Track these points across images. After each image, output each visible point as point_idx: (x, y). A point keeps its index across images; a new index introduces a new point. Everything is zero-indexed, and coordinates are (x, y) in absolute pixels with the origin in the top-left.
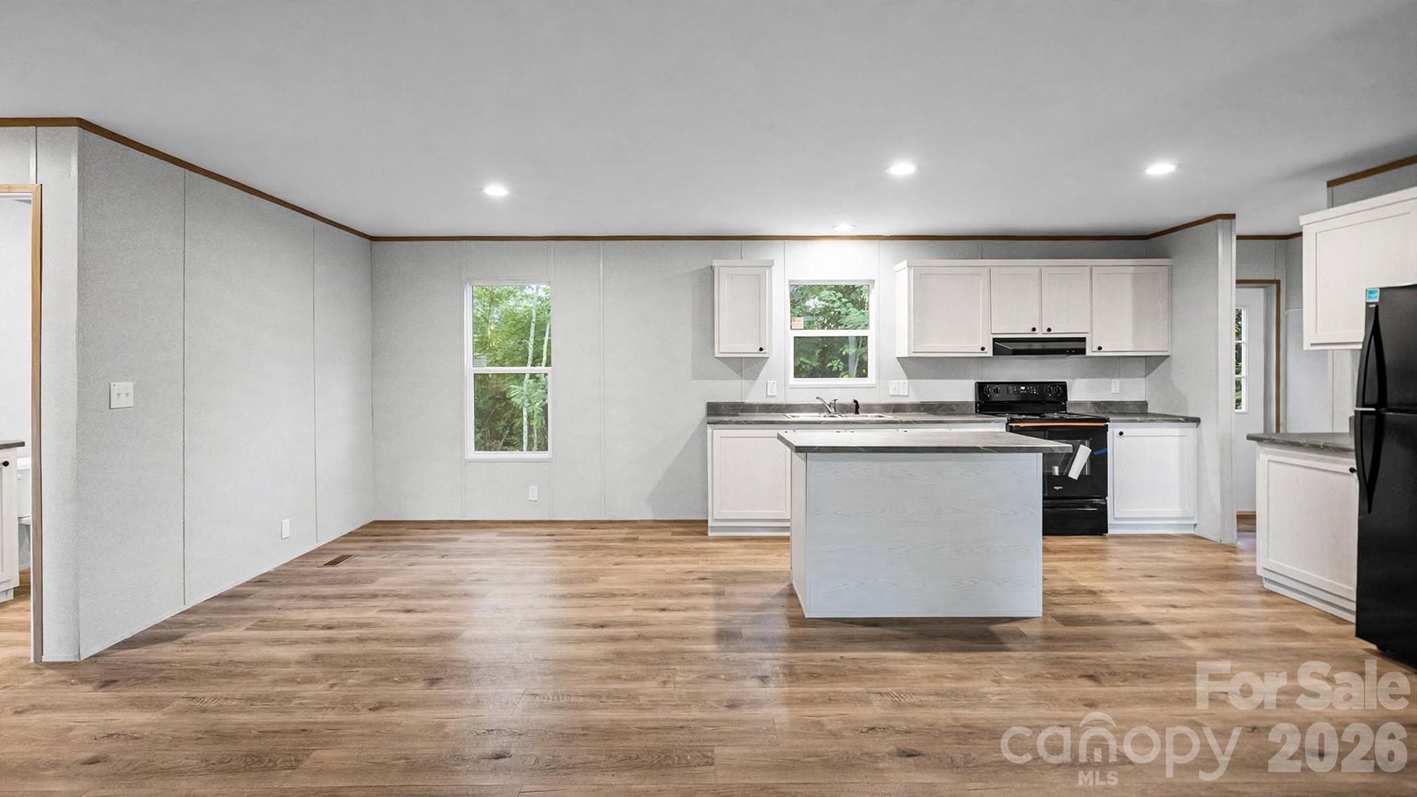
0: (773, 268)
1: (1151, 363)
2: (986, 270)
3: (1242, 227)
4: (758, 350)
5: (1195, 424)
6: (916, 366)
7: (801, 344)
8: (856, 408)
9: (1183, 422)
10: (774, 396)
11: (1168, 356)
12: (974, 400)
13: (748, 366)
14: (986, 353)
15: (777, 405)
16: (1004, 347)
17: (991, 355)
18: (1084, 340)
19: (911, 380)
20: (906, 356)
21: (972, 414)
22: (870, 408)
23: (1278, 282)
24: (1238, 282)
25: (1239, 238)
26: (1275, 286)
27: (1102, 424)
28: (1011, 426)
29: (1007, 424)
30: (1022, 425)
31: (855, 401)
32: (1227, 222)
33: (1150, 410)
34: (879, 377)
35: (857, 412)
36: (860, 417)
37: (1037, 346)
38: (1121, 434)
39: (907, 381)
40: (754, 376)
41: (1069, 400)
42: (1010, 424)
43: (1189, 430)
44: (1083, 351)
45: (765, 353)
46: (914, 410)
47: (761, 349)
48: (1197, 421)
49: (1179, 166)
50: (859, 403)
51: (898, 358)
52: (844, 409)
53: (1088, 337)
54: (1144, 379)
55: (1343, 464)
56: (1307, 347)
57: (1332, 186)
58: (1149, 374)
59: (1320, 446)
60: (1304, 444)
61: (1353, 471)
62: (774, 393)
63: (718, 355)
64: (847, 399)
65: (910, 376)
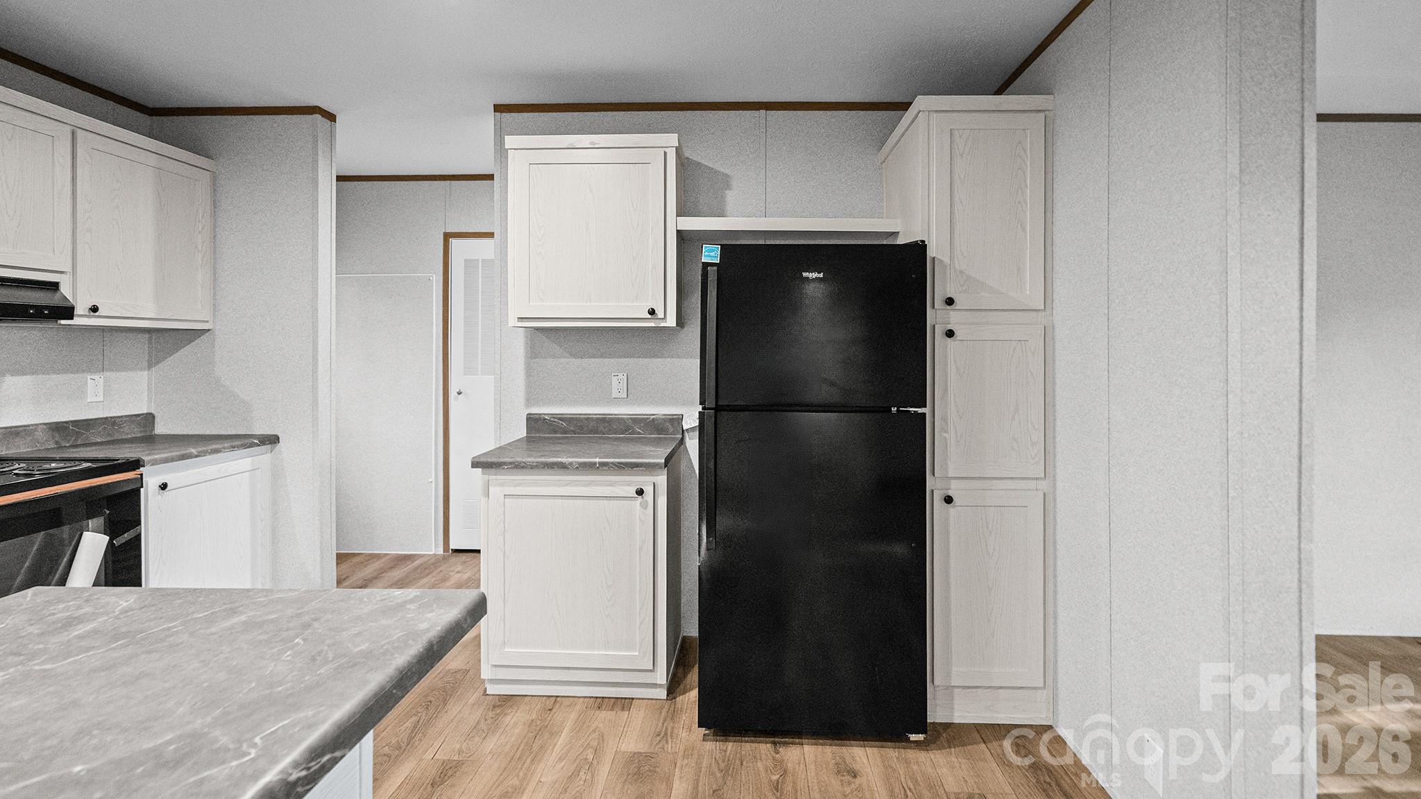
5: (268, 447)
9: (258, 445)
11: (205, 331)
18: (54, 288)
27: (130, 475)
32: (328, 124)
33: (160, 429)
38: (164, 487)
43: (261, 458)
48: (273, 440)
53: (64, 282)
54: (146, 373)
55: (625, 485)
56: (513, 322)
57: (502, 112)
58: (157, 363)
59: (595, 463)
60: (571, 464)
61: (640, 492)
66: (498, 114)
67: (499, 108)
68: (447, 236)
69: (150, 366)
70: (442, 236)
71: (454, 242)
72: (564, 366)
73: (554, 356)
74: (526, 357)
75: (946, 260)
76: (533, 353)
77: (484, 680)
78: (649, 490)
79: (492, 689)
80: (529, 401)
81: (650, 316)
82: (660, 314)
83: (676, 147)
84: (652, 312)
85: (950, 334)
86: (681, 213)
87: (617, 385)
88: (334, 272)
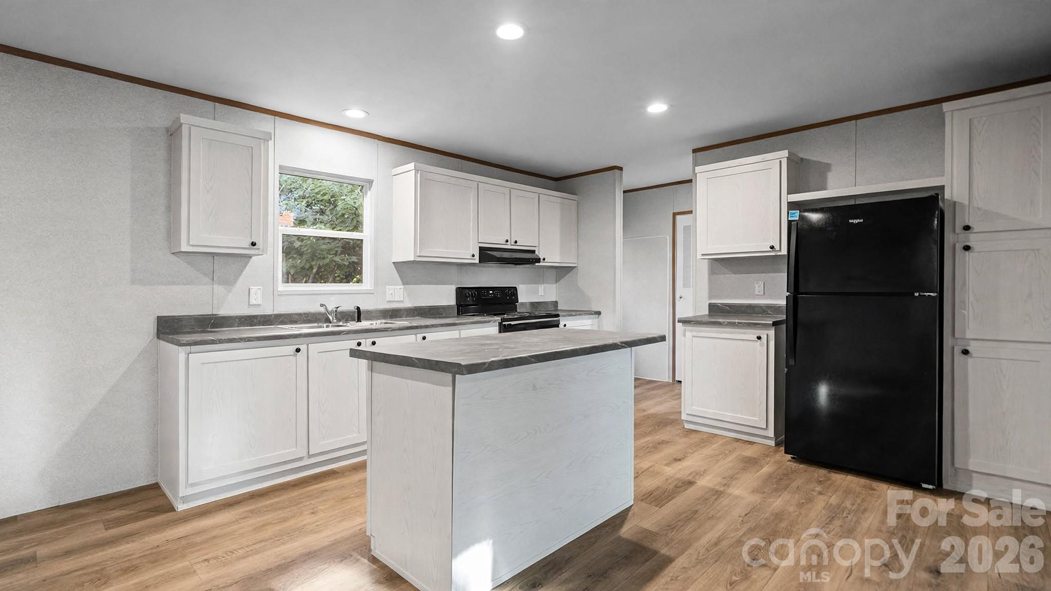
1: (562, 271)
2: (474, 185)
4: (247, 244)
5: (597, 315)
6: (410, 272)
8: (359, 315)
9: (594, 314)
10: (258, 306)
11: (576, 267)
12: (454, 303)
13: (222, 267)
14: (474, 259)
15: (262, 316)
16: (487, 255)
17: (478, 262)
18: (535, 251)
19: (407, 286)
21: (454, 317)
22: (371, 315)
27: (557, 319)
28: (505, 325)
29: (500, 324)
30: (513, 323)
31: (358, 308)
32: (619, 171)
33: (569, 309)
34: (376, 283)
35: (360, 320)
36: (365, 324)
38: (565, 325)
39: (402, 287)
40: (233, 280)
41: (519, 301)
42: (504, 323)
43: (595, 319)
44: (536, 261)
45: (258, 249)
46: (408, 315)
47: (253, 244)
48: (599, 313)
49: (671, 106)
50: (361, 309)
51: (393, 263)
52: (344, 316)
53: (538, 249)
54: (555, 285)
55: (751, 334)
56: (699, 257)
57: (696, 152)
58: (559, 281)
59: (736, 322)
60: (724, 322)
61: (759, 338)
62: (259, 302)
63: (184, 248)
64: (348, 306)
65: (405, 283)
66: (695, 154)
67: (695, 151)
68: (675, 215)
69: (556, 282)
70: (672, 215)
71: (678, 217)
72: (729, 278)
73: (724, 274)
74: (709, 274)
75: (967, 203)
76: (712, 272)
77: (683, 420)
78: (764, 337)
79: (687, 426)
80: (710, 297)
81: (771, 250)
82: (777, 248)
83: (787, 158)
84: (772, 247)
85: (967, 248)
86: (790, 192)
87: (758, 288)
88: (622, 238)
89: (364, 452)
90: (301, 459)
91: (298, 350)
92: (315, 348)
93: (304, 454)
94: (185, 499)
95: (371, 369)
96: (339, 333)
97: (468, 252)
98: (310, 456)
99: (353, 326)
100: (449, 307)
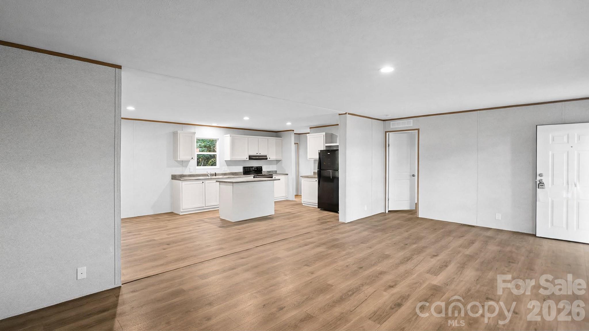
0: (195, 134)
1: (278, 161)
2: (247, 138)
3: (295, 132)
4: (191, 158)
6: (229, 163)
7: (199, 157)
8: (216, 175)
10: (192, 172)
11: (281, 160)
12: (242, 171)
13: (184, 163)
14: (247, 159)
15: (193, 175)
16: (251, 158)
17: (249, 160)
18: (266, 156)
20: (229, 160)
21: (242, 175)
22: (219, 174)
23: (298, 144)
24: (294, 143)
25: (295, 134)
26: (297, 144)
27: (272, 176)
32: (293, 131)
33: (277, 173)
34: (220, 166)
35: (216, 176)
36: (217, 177)
37: (257, 157)
39: (227, 167)
40: (186, 166)
41: (263, 170)
43: (286, 176)
44: (267, 159)
45: (193, 159)
46: (229, 175)
48: (288, 174)
49: (292, 123)
50: (216, 173)
51: (225, 161)
52: (212, 175)
53: (267, 155)
56: (308, 159)
57: (310, 128)
59: (312, 177)
61: (316, 181)
62: (192, 171)
63: (179, 160)
64: (213, 172)
65: (228, 166)
69: (276, 165)
77: (302, 203)
79: (303, 205)
83: (325, 134)
86: (326, 143)
89: (218, 207)
90: (204, 207)
91: (203, 182)
92: (207, 182)
93: (204, 206)
94: (182, 212)
95: (220, 184)
96: (212, 179)
97: (246, 157)
98: (206, 207)
99: (214, 177)
100: (241, 172)
